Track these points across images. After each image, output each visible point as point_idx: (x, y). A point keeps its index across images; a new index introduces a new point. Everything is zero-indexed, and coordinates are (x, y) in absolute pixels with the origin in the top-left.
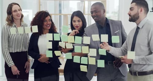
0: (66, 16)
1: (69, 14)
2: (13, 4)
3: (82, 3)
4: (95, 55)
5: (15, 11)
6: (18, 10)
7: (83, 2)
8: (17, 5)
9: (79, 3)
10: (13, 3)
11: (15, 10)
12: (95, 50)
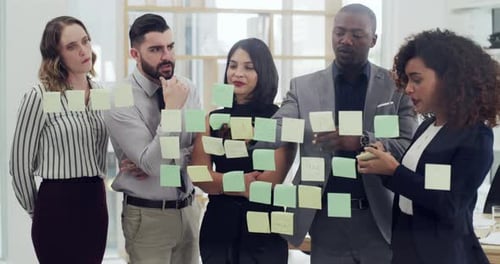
0: (210, 61)
1: (220, 57)
2: (62, 23)
3: (264, 21)
4: (321, 178)
5: (72, 46)
6: (80, 43)
7: (267, 20)
8: (76, 26)
9: (252, 19)
10: (64, 19)
11: (72, 43)
12: (319, 162)
